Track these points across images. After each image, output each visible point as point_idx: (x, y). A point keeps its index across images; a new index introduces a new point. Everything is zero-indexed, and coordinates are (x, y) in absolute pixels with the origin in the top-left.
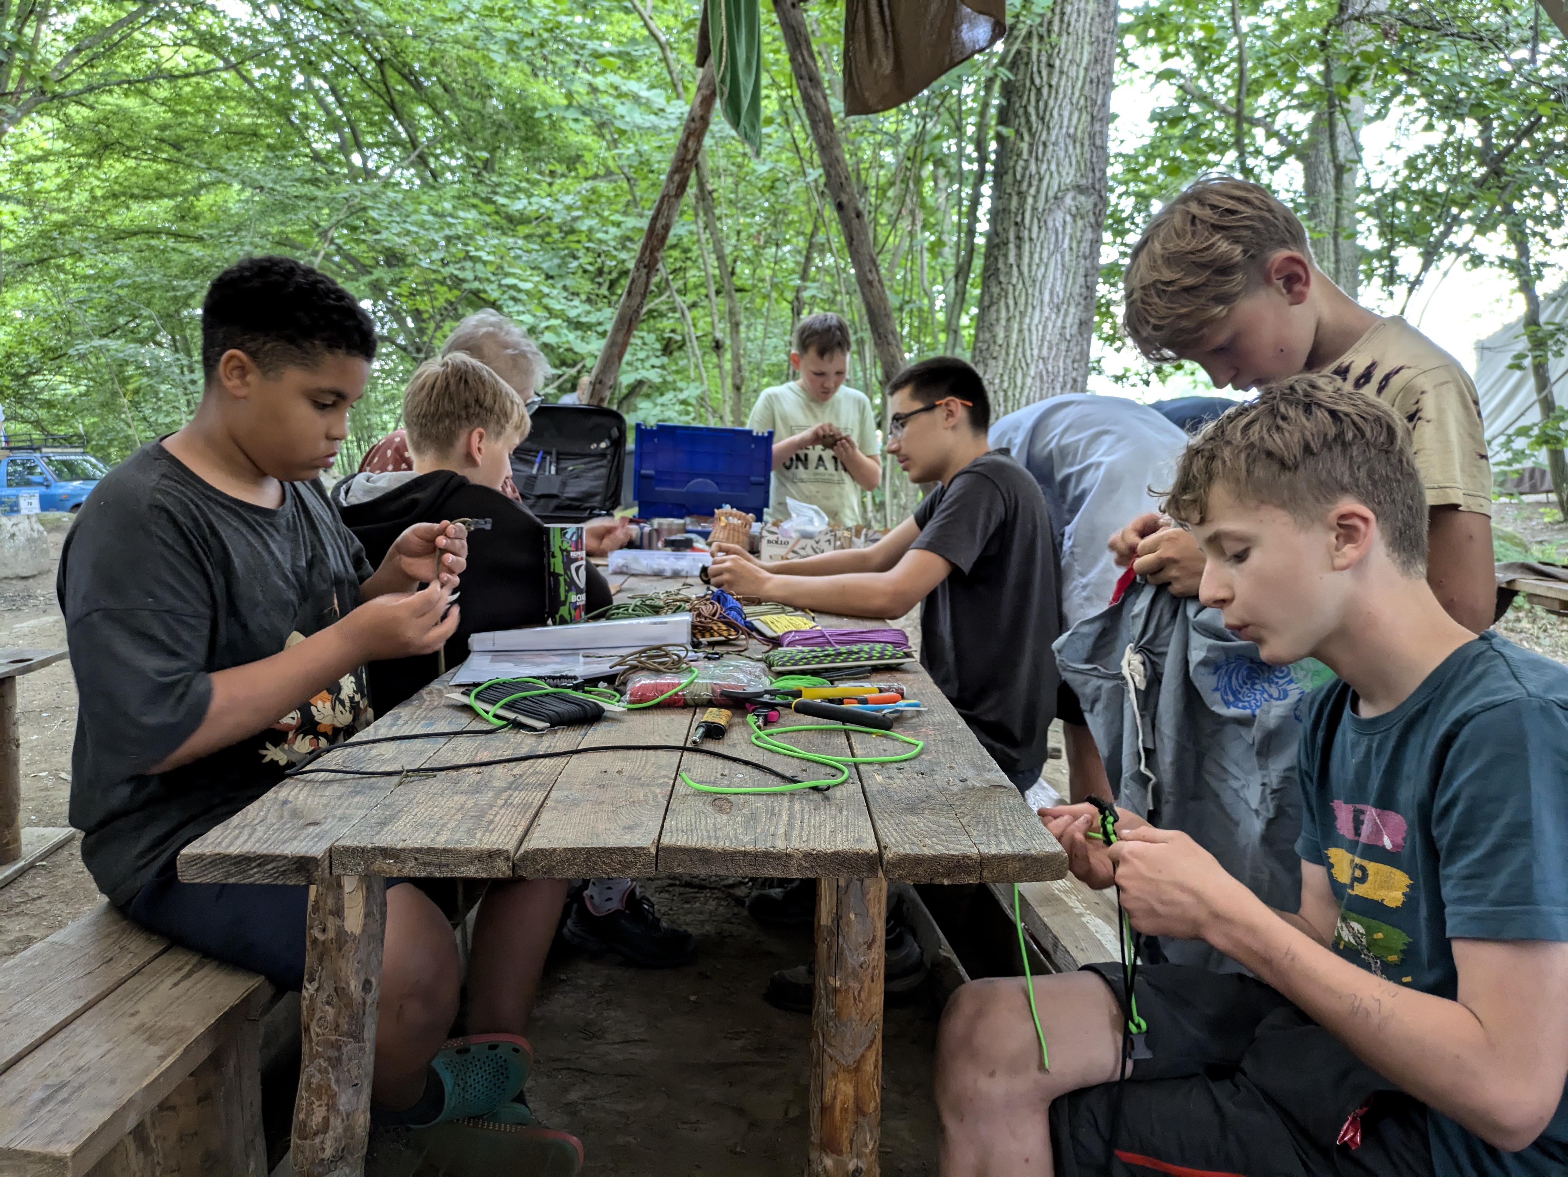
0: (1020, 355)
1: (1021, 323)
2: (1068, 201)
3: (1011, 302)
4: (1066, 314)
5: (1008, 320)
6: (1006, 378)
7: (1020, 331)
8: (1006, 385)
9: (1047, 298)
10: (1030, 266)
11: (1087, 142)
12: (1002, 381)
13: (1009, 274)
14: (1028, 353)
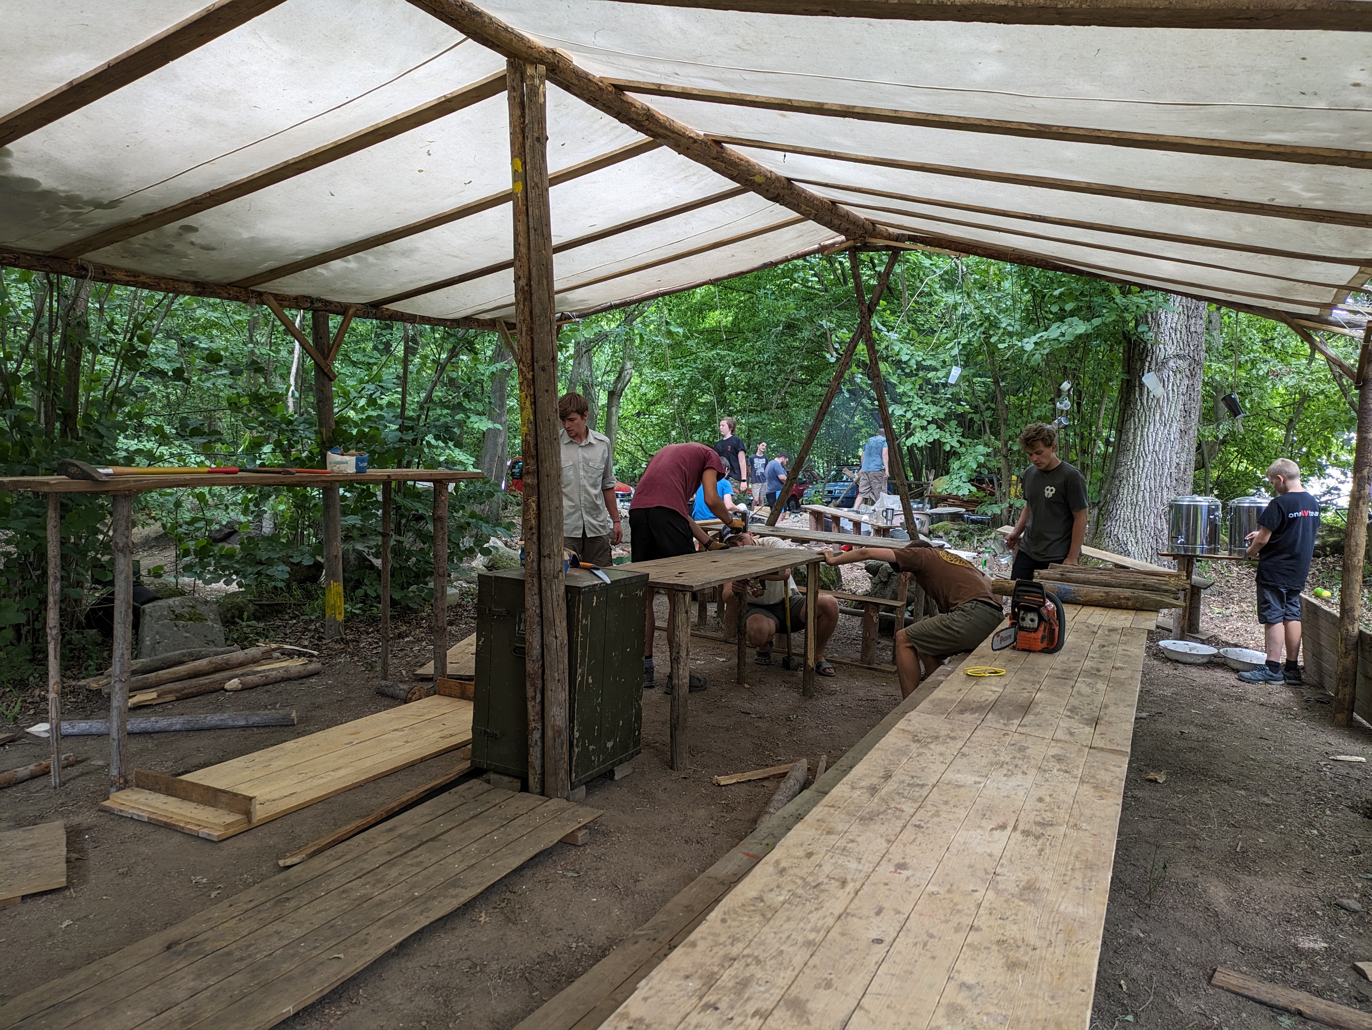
0: (1142, 449)
1: (1142, 432)
2: (1171, 363)
3: (1137, 420)
4: (1170, 426)
5: (1135, 429)
7: (1142, 436)
9: (1157, 418)
10: (1148, 400)
11: (1184, 331)
13: (1136, 404)
14: (1147, 448)
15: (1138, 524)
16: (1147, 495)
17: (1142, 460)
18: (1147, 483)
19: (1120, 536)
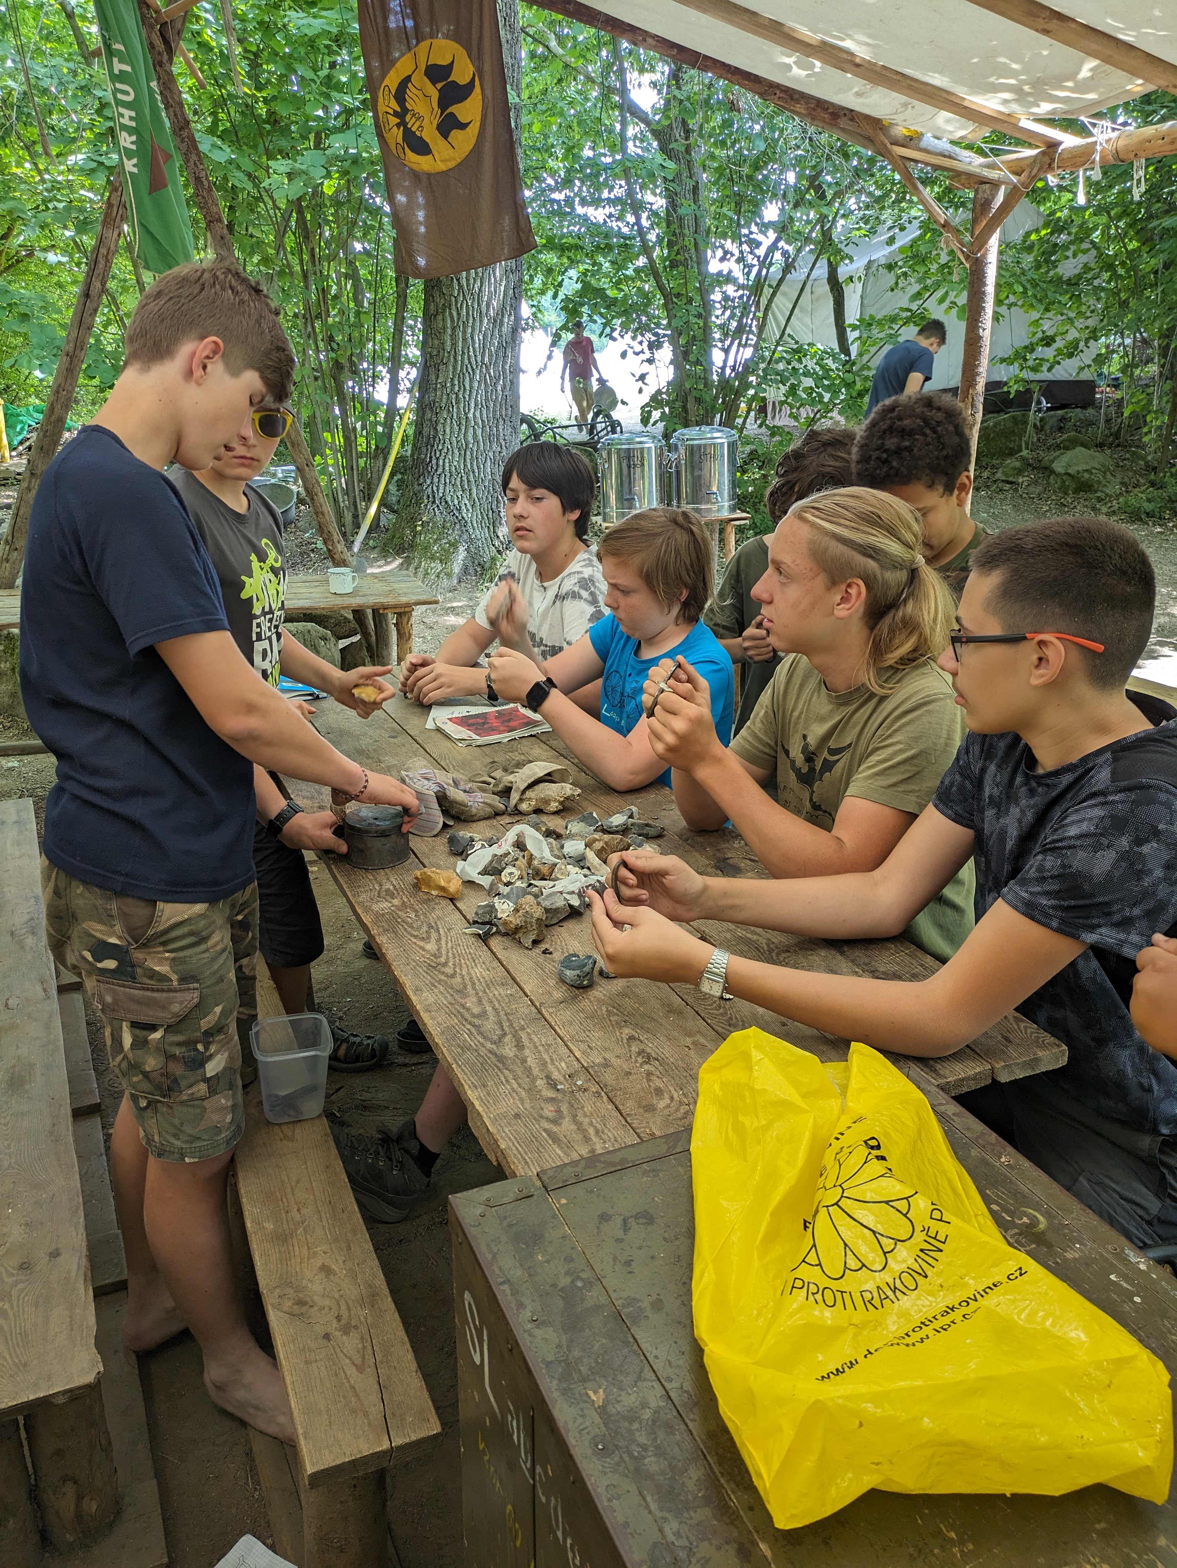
0: (467, 361)
1: (464, 332)
3: (455, 314)
5: (453, 329)
6: (456, 382)
7: (465, 340)
8: (457, 388)
10: (468, 280)
12: (453, 385)
13: (451, 285)
14: (473, 360)
15: (472, 479)
16: (479, 432)
17: (467, 379)
18: (478, 415)
19: (449, 499)
